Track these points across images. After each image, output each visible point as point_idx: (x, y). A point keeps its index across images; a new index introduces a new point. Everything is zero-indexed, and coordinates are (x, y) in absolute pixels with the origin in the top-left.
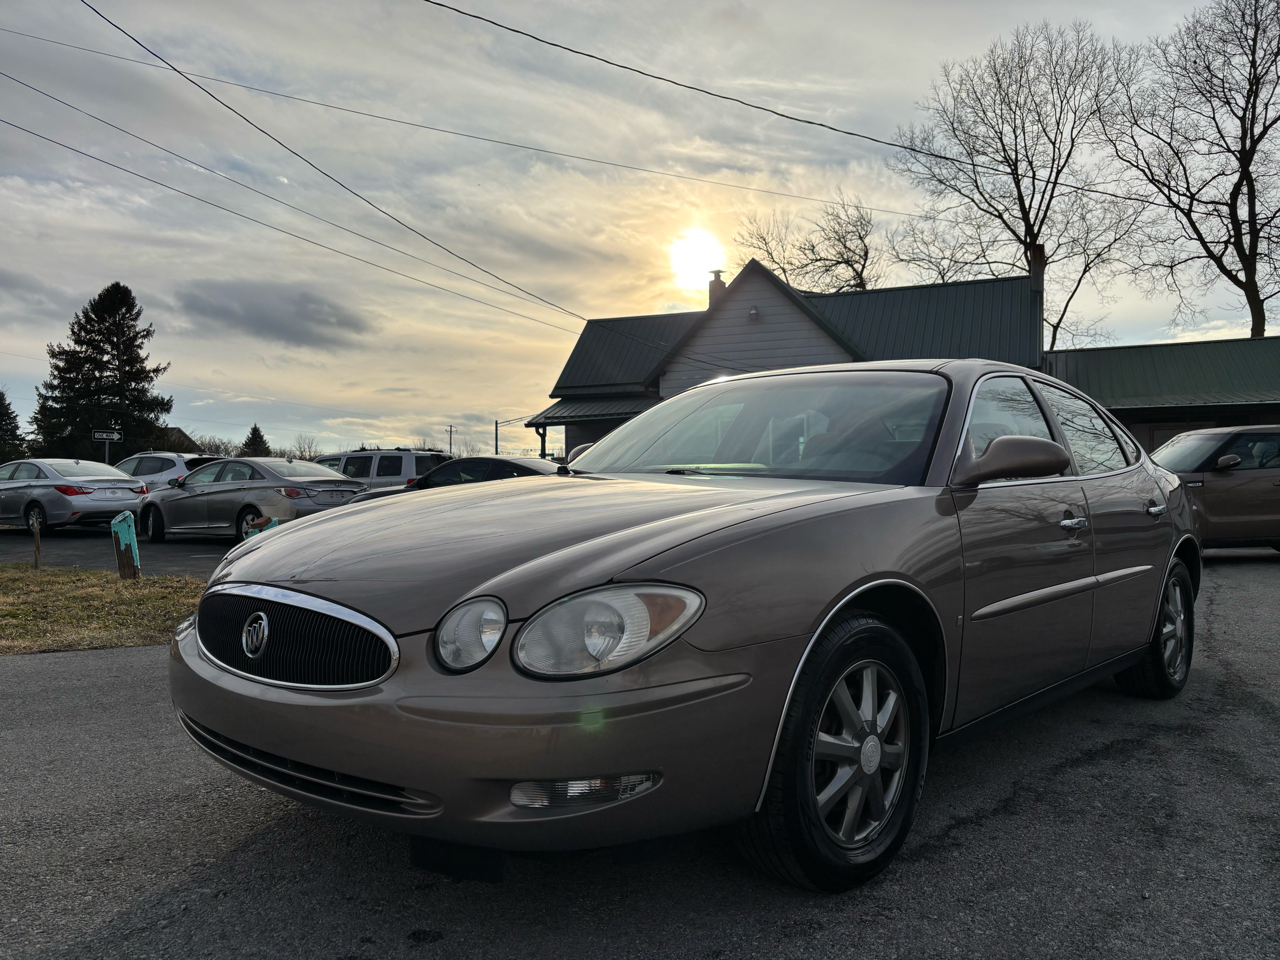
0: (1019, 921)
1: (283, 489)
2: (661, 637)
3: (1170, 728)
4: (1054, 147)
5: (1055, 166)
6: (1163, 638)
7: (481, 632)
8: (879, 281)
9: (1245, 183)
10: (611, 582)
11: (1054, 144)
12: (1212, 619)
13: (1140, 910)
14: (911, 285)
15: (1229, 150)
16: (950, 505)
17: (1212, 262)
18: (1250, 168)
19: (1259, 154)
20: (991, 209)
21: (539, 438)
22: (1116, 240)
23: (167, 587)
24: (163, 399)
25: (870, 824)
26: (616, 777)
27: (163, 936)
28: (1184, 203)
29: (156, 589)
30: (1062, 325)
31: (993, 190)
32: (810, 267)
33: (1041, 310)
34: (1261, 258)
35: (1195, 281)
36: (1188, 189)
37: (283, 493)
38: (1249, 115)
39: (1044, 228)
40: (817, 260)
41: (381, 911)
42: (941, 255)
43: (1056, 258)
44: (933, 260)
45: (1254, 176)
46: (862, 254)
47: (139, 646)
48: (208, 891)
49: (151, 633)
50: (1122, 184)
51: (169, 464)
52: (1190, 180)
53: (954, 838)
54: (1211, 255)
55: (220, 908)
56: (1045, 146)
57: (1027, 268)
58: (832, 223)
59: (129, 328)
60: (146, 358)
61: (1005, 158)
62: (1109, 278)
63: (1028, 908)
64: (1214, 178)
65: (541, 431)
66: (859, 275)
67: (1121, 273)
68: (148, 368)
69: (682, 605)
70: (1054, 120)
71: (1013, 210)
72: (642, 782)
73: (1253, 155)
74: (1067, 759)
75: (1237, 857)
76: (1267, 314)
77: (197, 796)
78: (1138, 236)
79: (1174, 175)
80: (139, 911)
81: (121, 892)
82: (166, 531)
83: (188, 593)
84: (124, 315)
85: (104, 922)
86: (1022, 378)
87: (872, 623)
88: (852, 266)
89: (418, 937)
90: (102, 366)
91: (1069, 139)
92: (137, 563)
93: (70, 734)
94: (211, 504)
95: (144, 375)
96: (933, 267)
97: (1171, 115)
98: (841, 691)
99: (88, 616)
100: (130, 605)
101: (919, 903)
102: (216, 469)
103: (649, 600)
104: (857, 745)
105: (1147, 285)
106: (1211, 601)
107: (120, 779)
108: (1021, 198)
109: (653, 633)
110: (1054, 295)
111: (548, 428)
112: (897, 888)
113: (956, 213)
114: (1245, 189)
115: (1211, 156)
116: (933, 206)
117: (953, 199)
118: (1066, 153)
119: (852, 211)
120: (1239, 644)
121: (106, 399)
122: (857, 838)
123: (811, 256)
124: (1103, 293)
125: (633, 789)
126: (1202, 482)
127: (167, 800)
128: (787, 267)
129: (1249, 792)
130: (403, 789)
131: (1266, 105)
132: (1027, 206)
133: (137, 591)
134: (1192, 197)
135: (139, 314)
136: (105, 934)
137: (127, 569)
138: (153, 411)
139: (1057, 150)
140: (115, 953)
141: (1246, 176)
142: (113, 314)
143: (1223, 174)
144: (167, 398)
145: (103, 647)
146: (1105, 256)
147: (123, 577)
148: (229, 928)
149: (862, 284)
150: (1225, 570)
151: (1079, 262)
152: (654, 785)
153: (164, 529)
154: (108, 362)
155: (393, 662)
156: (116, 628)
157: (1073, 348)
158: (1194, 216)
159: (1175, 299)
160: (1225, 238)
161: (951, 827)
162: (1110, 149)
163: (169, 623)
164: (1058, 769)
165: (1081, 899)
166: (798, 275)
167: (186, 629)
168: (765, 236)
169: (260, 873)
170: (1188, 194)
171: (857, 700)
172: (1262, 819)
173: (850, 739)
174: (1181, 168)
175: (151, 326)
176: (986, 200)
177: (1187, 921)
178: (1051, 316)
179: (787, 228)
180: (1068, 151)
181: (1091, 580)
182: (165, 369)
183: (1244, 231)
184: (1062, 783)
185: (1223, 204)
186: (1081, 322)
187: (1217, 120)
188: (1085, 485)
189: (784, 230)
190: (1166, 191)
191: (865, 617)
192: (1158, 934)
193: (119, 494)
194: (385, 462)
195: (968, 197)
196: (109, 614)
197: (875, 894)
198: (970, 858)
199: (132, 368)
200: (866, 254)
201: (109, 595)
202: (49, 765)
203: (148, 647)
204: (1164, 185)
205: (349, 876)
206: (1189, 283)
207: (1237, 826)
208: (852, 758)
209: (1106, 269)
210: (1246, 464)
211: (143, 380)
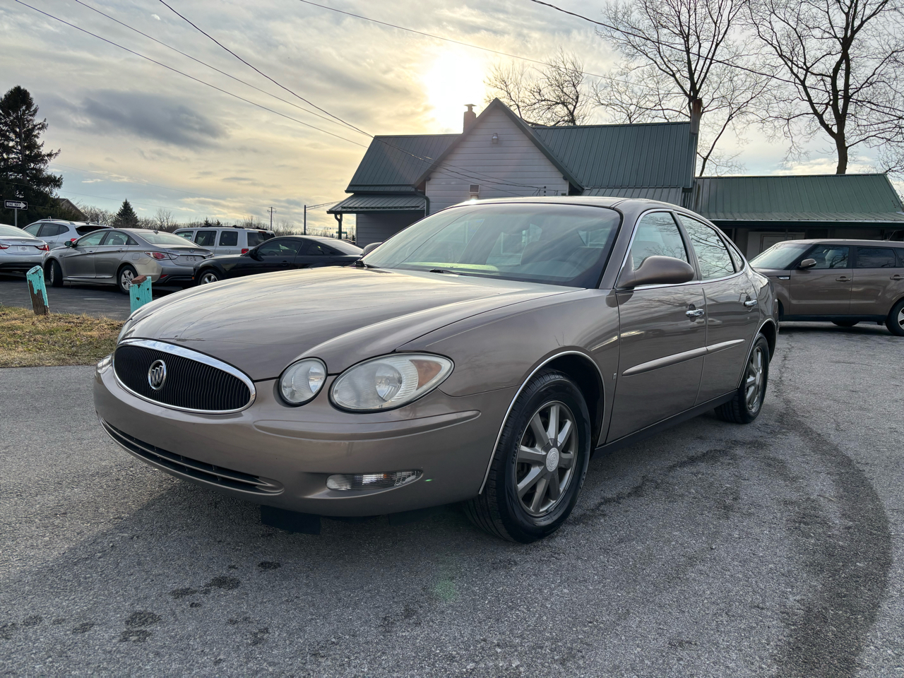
0: (635, 561)
1: (151, 253)
2: (425, 387)
3: (744, 443)
4: (716, 26)
5: (715, 40)
6: (747, 386)
7: (308, 380)
8: (585, 118)
9: (844, 61)
10: (394, 352)
11: (716, 24)
12: (783, 370)
13: (708, 556)
14: (608, 123)
15: (836, 37)
16: (614, 301)
17: (816, 117)
18: (849, 51)
19: (856, 41)
20: (668, 70)
21: (338, 222)
22: (752, 98)
23: (69, 322)
24: (55, 177)
25: (550, 502)
26: (394, 472)
27: (100, 563)
28: (801, 73)
29: (62, 323)
30: (709, 158)
31: (670, 56)
32: (537, 105)
33: (696, 148)
34: (849, 117)
35: (803, 132)
36: (805, 64)
37: (152, 256)
38: (852, 12)
39: (703, 86)
40: (542, 101)
41: (240, 550)
42: (630, 102)
43: (709, 108)
44: (624, 105)
45: (851, 57)
46: (575, 98)
47: (55, 366)
48: (126, 535)
49: (63, 356)
50: (760, 57)
51: (63, 229)
52: (807, 57)
53: (603, 511)
54: (816, 112)
55: (135, 546)
56: (709, 26)
57: (689, 115)
58: (554, 74)
59: (28, 121)
60: (42, 145)
61: (681, 31)
62: (745, 125)
63: (641, 554)
64: (823, 56)
65: (339, 217)
66: (571, 113)
67: (753, 122)
68: (43, 153)
69: (439, 367)
70: (717, 6)
71: (683, 71)
72: (409, 476)
73: (852, 41)
74: (678, 462)
75: (773, 526)
76: (849, 157)
77: (111, 473)
78: (767, 96)
79: (796, 53)
80: (82, 547)
81: (68, 535)
82: (64, 279)
83: (85, 327)
84: (24, 111)
85: (60, 554)
86: (671, 213)
87: (558, 378)
88: (567, 106)
89: (265, 566)
90: (9, 150)
91: (727, 21)
92: (47, 303)
93: (16, 428)
94: (97, 260)
95: (40, 158)
96: (624, 110)
97: (798, 8)
98: (536, 420)
99: (15, 342)
100: (44, 334)
101: (576, 550)
102: (101, 235)
103: (419, 364)
104: (544, 453)
105: (770, 132)
106: (785, 358)
107: (56, 460)
108: (689, 63)
109: (420, 385)
110: (706, 135)
111: (344, 215)
112: (564, 541)
113: (643, 71)
114: (843, 66)
115: (823, 40)
116: (627, 65)
117: (643, 60)
118: (723, 32)
119: (570, 66)
120: (798, 388)
121: (12, 176)
122: (541, 510)
123: (538, 97)
124: (740, 137)
125: (404, 479)
126: (789, 276)
127: (92, 475)
128: (520, 104)
129: (787, 486)
130: (258, 477)
131: (865, 5)
132: (693, 69)
133: (48, 324)
134: (807, 70)
135: (35, 111)
136: (61, 561)
137: (39, 307)
138: (48, 186)
139: (717, 28)
140: (69, 573)
141: (845, 57)
142: (16, 109)
143: (830, 54)
144: (58, 177)
145: (30, 366)
146: (743, 109)
147: (37, 313)
148: (143, 559)
149: (573, 121)
150: (797, 336)
151: (726, 112)
152: (417, 478)
153: (62, 277)
154: (13, 147)
155: (251, 397)
156: (37, 352)
157: (716, 176)
158: (807, 84)
159: (788, 143)
160: (826, 101)
161: (601, 504)
162: (754, 31)
163: (74, 349)
164: (672, 468)
165: (675, 548)
166: (528, 110)
167: (105, 366)
168: (506, 80)
169: (159, 524)
170: (805, 67)
171: (546, 426)
172: (792, 503)
173: (540, 450)
174: (802, 47)
175: (45, 121)
176: (665, 63)
177: (736, 563)
178: (702, 149)
179: (522, 75)
180: (725, 29)
181: (703, 349)
182: (56, 154)
183: (839, 97)
184: (673, 477)
185: (827, 76)
186: (723, 157)
187: (830, 13)
188: (705, 287)
189: (520, 77)
190: (790, 64)
191: (553, 374)
192: (717, 570)
193: (28, 250)
194: (225, 235)
195: (652, 59)
196: (29, 341)
197: (550, 544)
198: (611, 523)
199: (31, 153)
200: (577, 98)
201: (28, 327)
202: (5, 449)
203: (62, 367)
204: (789, 60)
205: (218, 527)
206: (798, 132)
207: (776, 507)
208: (541, 462)
209: (743, 118)
210: (821, 265)
211: (39, 162)
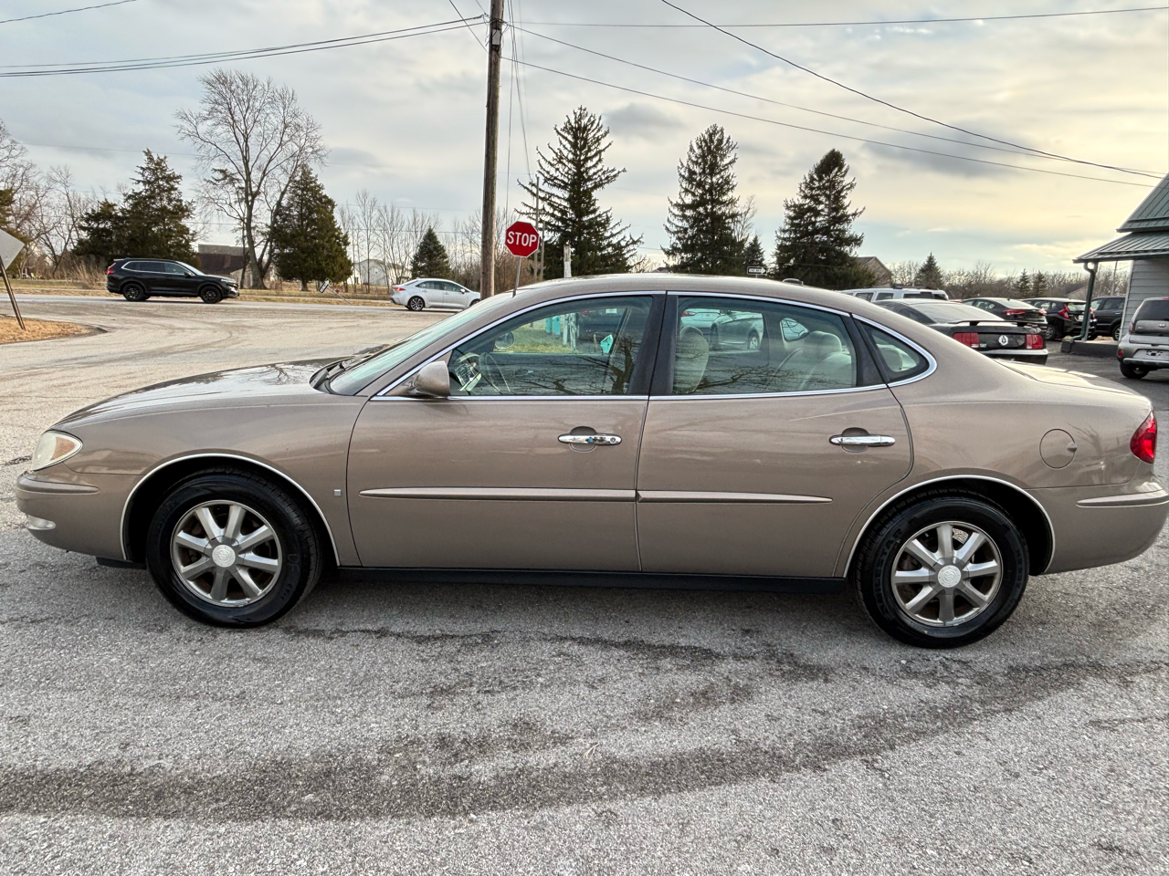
2: (56, 460)
24: (856, 236)
59: (838, 183)
60: (848, 205)
65: (1090, 267)
68: (849, 213)
69: (72, 446)
84: (836, 173)
90: (817, 213)
95: (844, 219)
103: (59, 441)
109: (54, 457)
135: (846, 172)
138: (849, 245)
142: (828, 173)
144: (859, 235)
152: (53, 527)
154: (822, 210)
175: (854, 180)
182: (861, 213)
199: (837, 214)
211: (844, 222)
